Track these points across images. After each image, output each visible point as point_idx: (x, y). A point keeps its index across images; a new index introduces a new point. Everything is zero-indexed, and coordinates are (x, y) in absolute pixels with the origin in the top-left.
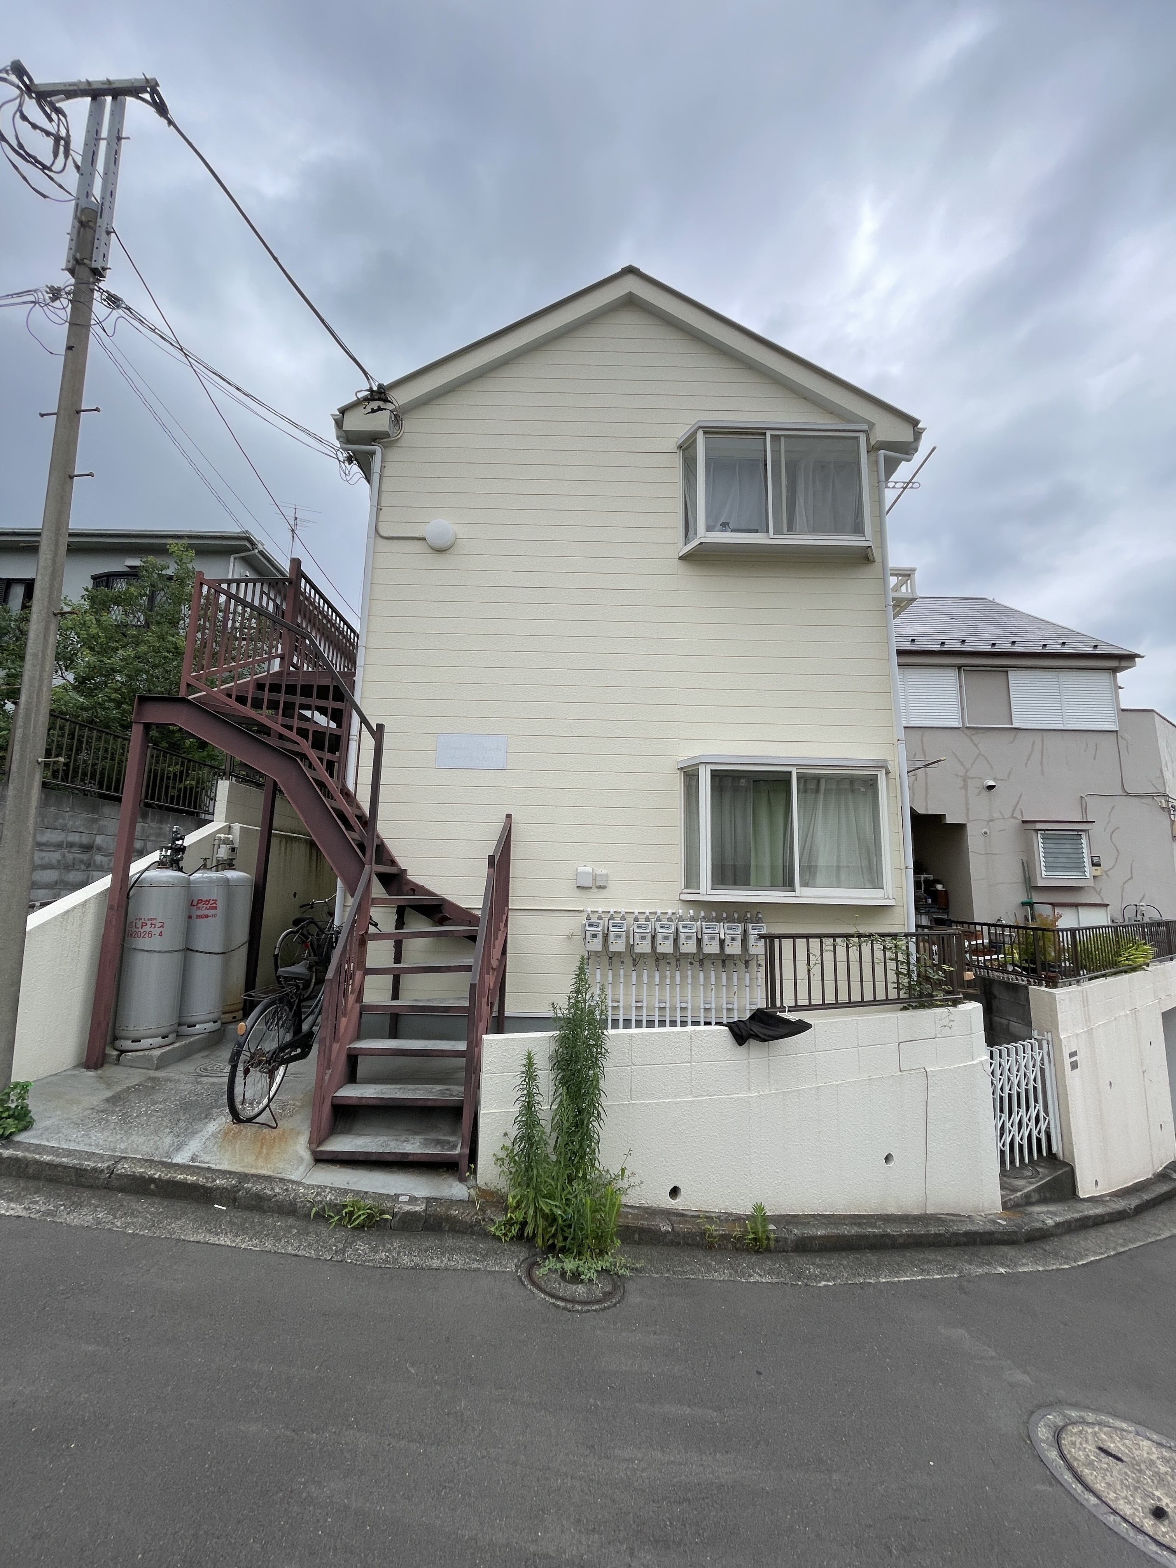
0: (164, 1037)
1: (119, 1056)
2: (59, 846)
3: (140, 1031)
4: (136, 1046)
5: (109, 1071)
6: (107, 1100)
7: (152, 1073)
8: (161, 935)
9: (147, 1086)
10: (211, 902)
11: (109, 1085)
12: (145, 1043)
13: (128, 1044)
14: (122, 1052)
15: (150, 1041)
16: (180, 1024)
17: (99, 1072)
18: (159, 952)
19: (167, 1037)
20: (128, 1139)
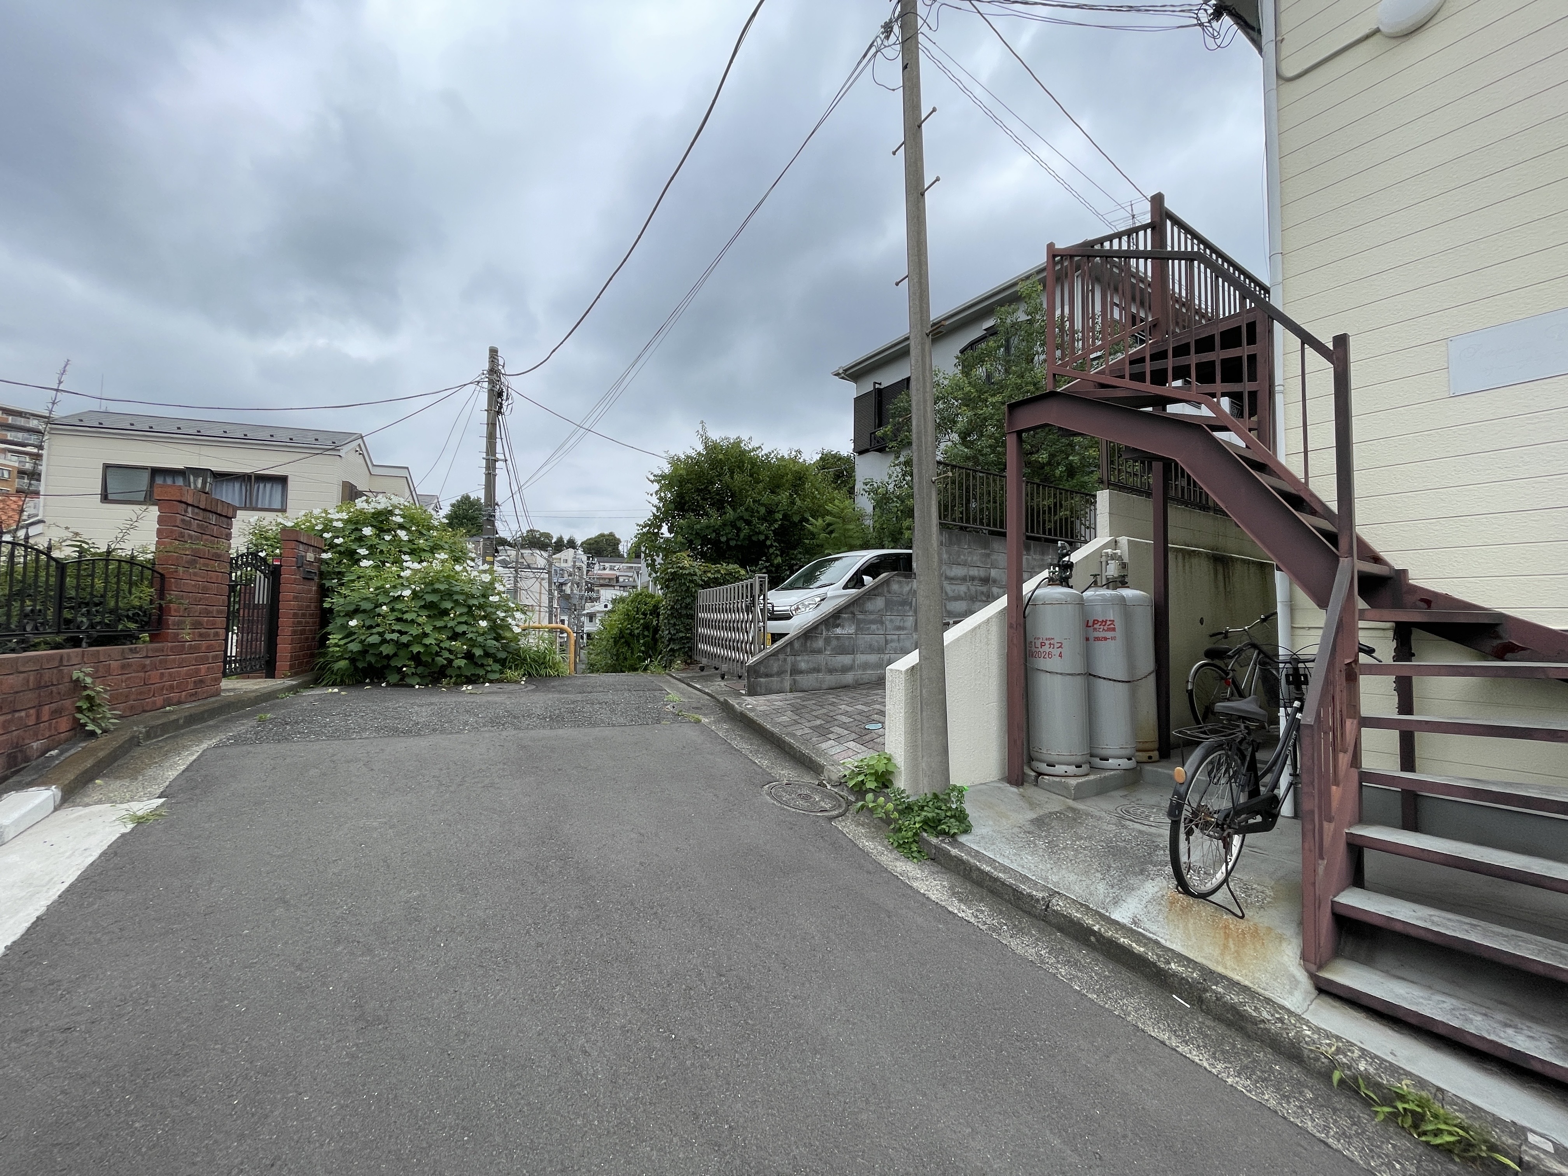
0: (1078, 766)
1: (1037, 778)
2: (964, 579)
3: (1053, 756)
4: (1050, 770)
5: (1030, 790)
6: (1032, 821)
7: (1071, 803)
8: (1060, 656)
9: (1068, 816)
10: (1108, 623)
11: (1032, 805)
12: (1060, 769)
13: (1043, 767)
14: (1040, 774)
15: (1064, 768)
16: (1092, 756)
17: (1021, 790)
18: (1061, 674)
19: (1080, 767)
20: (1058, 872)
